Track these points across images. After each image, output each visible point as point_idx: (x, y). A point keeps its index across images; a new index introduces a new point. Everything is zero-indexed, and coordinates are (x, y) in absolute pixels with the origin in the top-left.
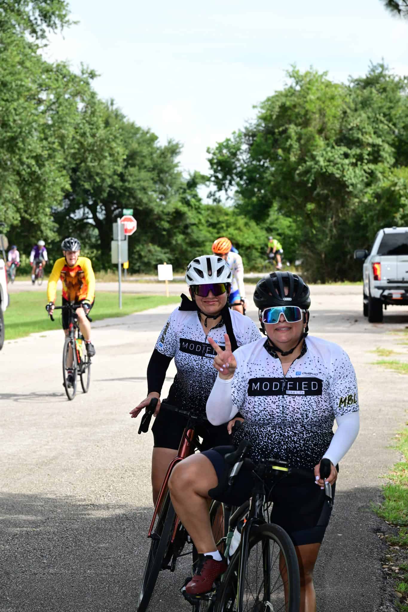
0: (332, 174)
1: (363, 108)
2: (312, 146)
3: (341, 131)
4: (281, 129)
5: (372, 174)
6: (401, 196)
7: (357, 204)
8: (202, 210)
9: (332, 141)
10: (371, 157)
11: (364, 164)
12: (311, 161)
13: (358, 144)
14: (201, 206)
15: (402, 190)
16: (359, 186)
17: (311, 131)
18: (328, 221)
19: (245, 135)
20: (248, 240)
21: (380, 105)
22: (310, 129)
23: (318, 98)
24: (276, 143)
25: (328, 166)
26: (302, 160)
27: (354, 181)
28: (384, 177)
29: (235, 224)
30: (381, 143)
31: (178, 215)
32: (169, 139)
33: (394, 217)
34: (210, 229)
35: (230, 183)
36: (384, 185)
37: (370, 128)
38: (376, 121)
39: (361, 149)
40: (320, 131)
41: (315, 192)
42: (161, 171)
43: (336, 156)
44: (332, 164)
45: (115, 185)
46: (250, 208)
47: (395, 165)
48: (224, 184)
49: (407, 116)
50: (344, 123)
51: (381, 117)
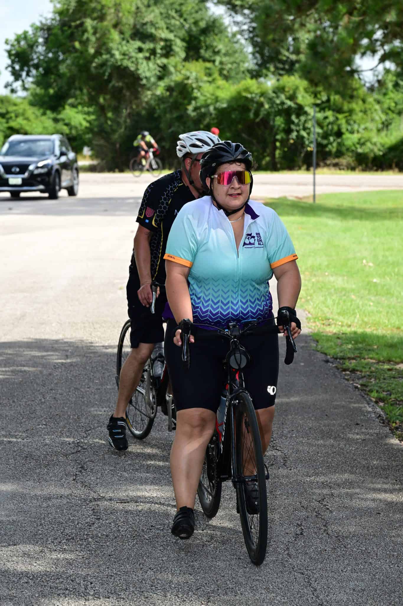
0: (127, 68)
1: (156, 4)
2: (108, 39)
3: (135, 26)
4: (78, 22)
5: (164, 68)
6: (193, 89)
7: (150, 96)
9: (127, 35)
10: (164, 52)
11: (157, 58)
12: (106, 54)
13: (151, 39)
15: (195, 83)
16: (152, 79)
17: (107, 26)
18: (123, 112)
19: (42, 29)
21: (171, 1)
22: (105, 23)
24: (72, 37)
25: (123, 59)
26: (98, 53)
27: (148, 74)
28: (176, 70)
29: (23, 114)
30: (173, 38)
33: (186, 109)
35: (27, 75)
36: (177, 79)
37: (163, 23)
38: (168, 17)
39: (154, 44)
40: (115, 26)
41: (111, 85)
43: (131, 50)
44: (127, 57)
46: (46, 99)
47: (186, 59)
48: (20, 76)
49: (197, 12)
50: (138, 19)
51: (173, 13)
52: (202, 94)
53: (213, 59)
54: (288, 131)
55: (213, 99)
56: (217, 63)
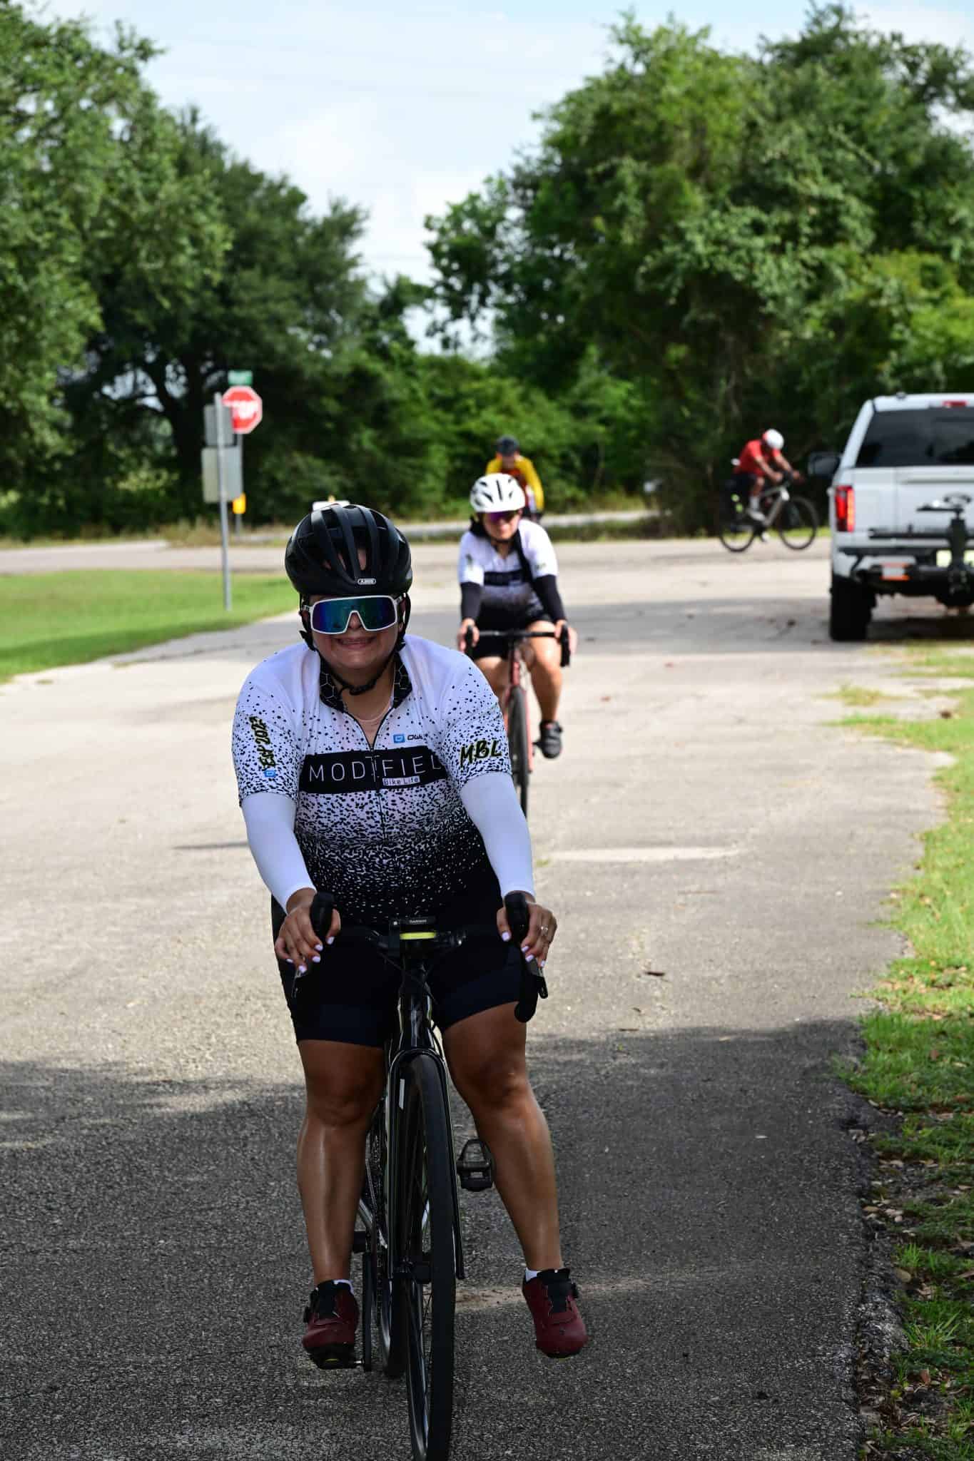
0: (726, 275)
1: (796, 112)
2: (677, 206)
3: (744, 169)
4: (600, 168)
5: (821, 270)
6: (892, 321)
7: (786, 344)
8: (418, 367)
9: (722, 194)
10: (819, 231)
11: (801, 248)
12: (675, 243)
13: (786, 200)
14: (415, 360)
15: (896, 305)
16: (790, 301)
17: (673, 172)
18: (719, 385)
19: (516, 185)
20: (529, 437)
21: (835, 104)
22: (672, 166)
23: (689, 93)
24: (587, 203)
25: (714, 254)
26: (651, 242)
27: (777, 289)
28: (850, 276)
29: (497, 400)
30: (840, 196)
31: (361, 380)
32: (334, 201)
33: (877, 372)
34: (439, 413)
35: (482, 302)
36: (851, 296)
37: (814, 159)
38: (829, 143)
39: (793, 212)
40: (695, 172)
41: (687, 319)
42: (317, 277)
43: (733, 231)
44: (724, 249)
45: (208, 314)
46: (529, 359)
47: (875, 248)
48: (467, 304)
49: (901, 129)
50: (751, 151)
51: (839, 134)
52: (914, 333)
53: (945, 243)
55: (941, 345)
56: (956, 254)
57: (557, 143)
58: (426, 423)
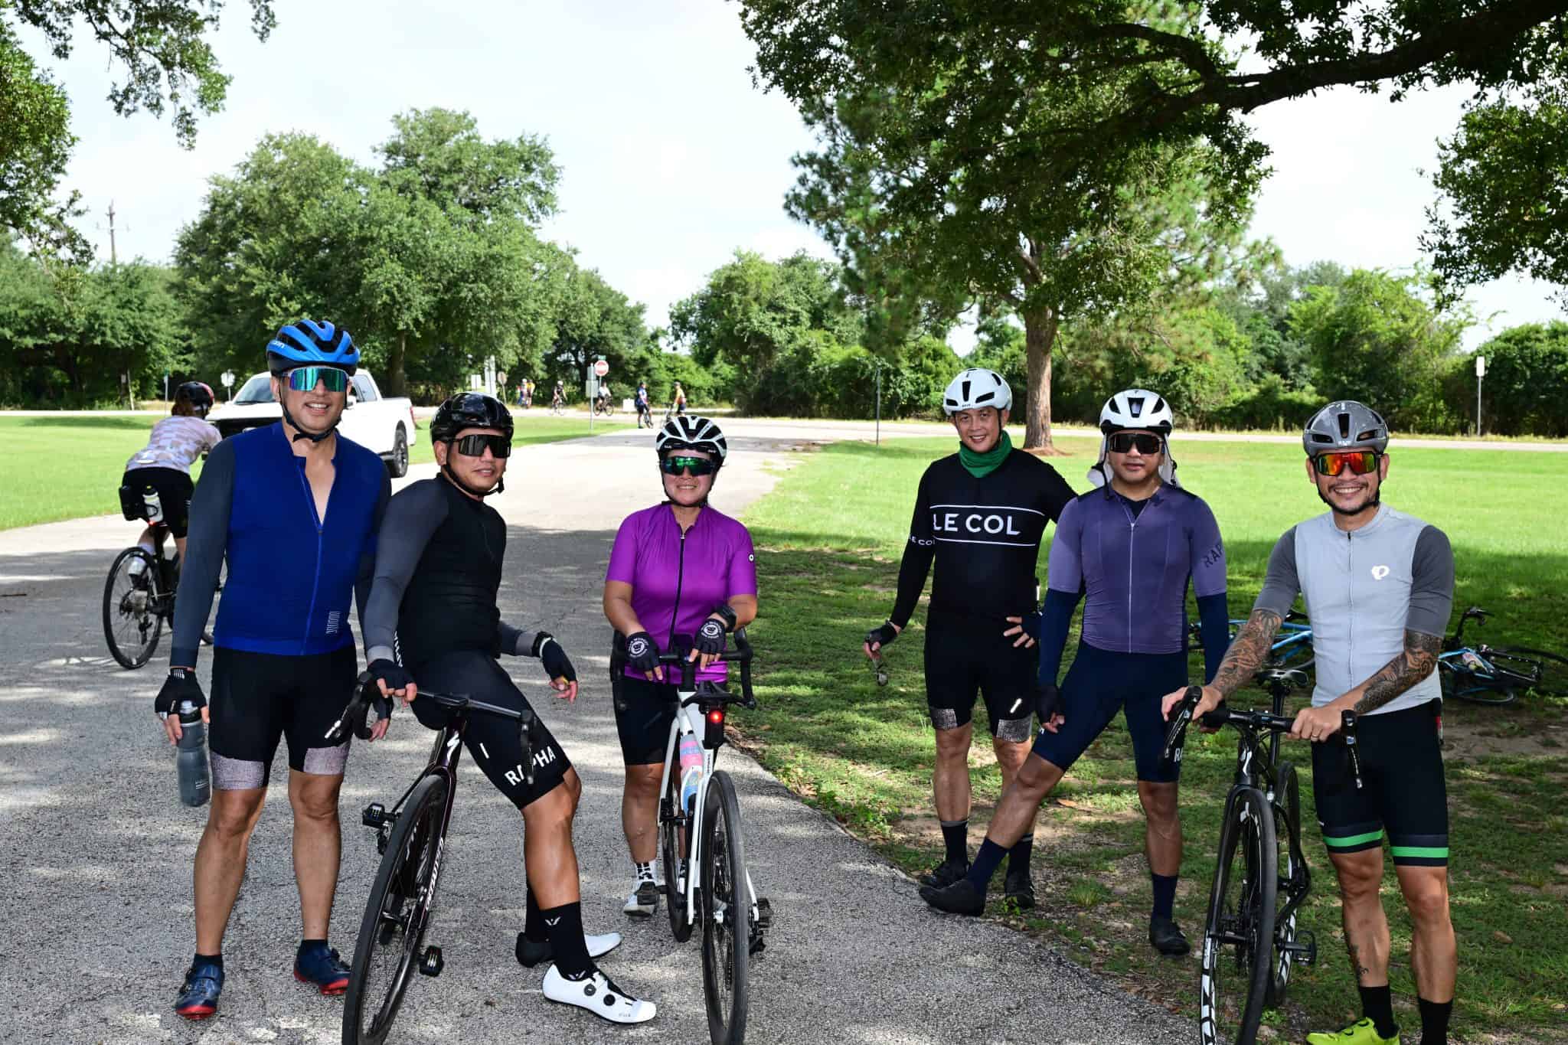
0: (764, 334)
1: (788, 282)
2: (750, 309)
3: (770, 299)
4: (727, 294)
5: (793, 334)
7: (781, 357)
8: (662, 356)
9: (764, 307)
10: (793, 321)
11: (787, 326)
12: (747, 321)
13: (783, 310)
14: (661, 354)
16: (783, 343)
17: (749, 299)
18: (758, 369)
19: (698, 298)
21: (801, 280)
22: (748, 296)
23: (756, 273)
24: (722, 306)
25: (761, 327)
26: (741, 320)
27: (779, 339)
28: (802, 336)
30: (800, 310)
31: (643, 361)
32: (636, 300)
33: (808, 368)
34: (668, 372)
36: (801, 343)
37: (793, 298)
38: (797, 293)
39: (785, 314)
40: (756, 299)
41: (750, 346)
42: (630, 325)
43: (767, 319)
44: (763, 325)
45: (594, 335)
47: (811, 328)
50: (773, 293)
51: (801, 290)
52: (820, 356)
54: (887, 388)
55: (829, 361)
56: (835, 331)
57: (712, 286)
58: (663, 375)
